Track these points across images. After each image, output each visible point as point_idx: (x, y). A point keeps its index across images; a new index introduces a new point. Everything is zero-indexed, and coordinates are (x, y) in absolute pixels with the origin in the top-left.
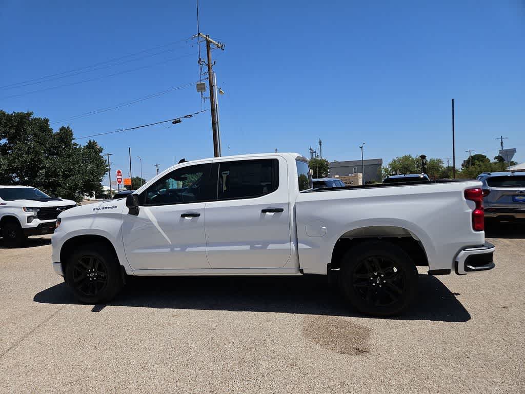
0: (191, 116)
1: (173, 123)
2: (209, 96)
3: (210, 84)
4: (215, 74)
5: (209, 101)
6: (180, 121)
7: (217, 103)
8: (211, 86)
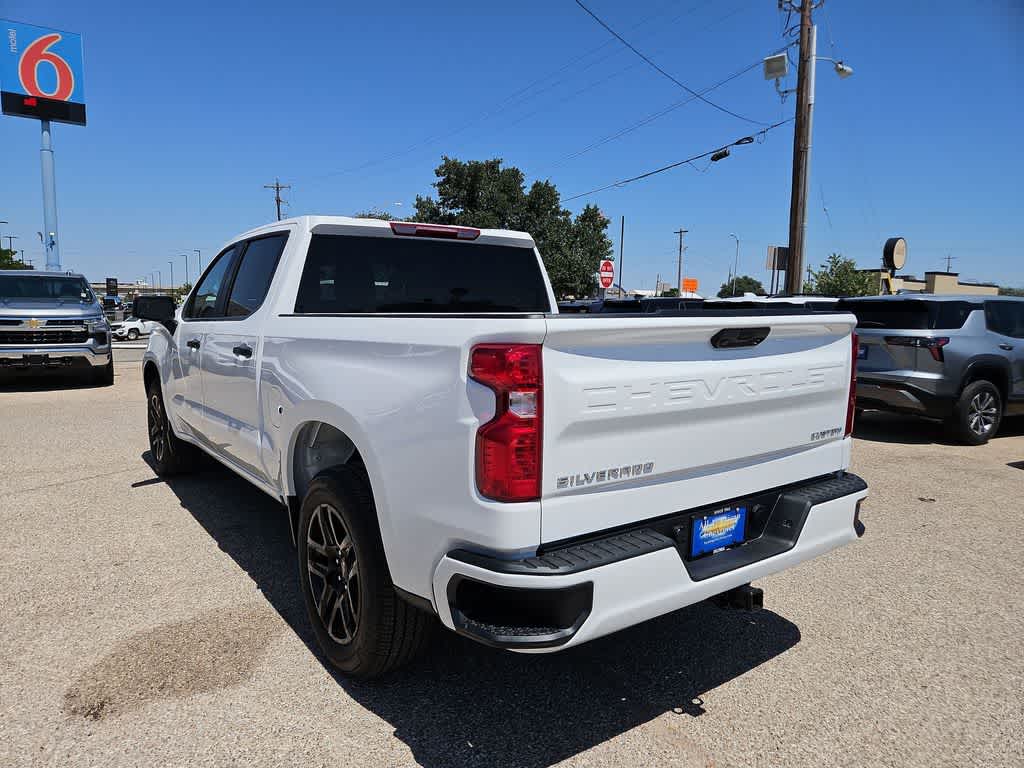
0: (750, 140)
1: (714, 159)
2: (794, 86)
3: (802, 55)
4: (815, 28)
5: (793, 97)
6: (725, 154)
7: (812, 102)
8: (804, 60)
